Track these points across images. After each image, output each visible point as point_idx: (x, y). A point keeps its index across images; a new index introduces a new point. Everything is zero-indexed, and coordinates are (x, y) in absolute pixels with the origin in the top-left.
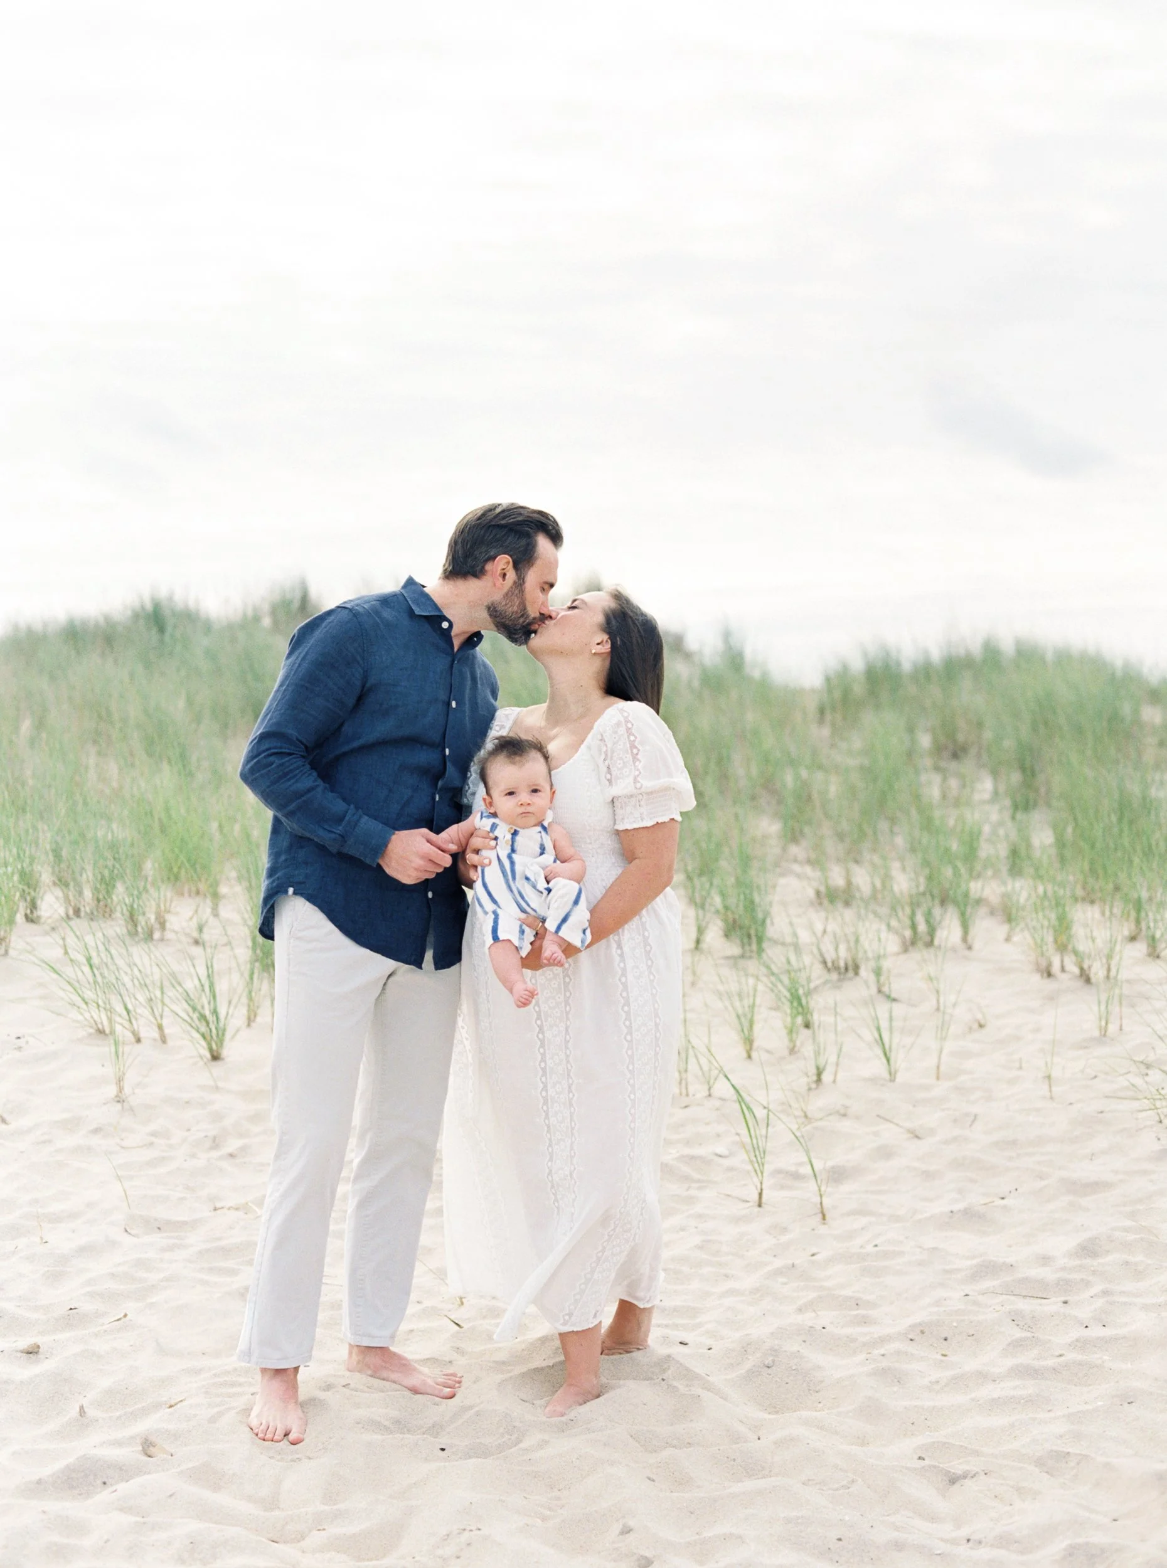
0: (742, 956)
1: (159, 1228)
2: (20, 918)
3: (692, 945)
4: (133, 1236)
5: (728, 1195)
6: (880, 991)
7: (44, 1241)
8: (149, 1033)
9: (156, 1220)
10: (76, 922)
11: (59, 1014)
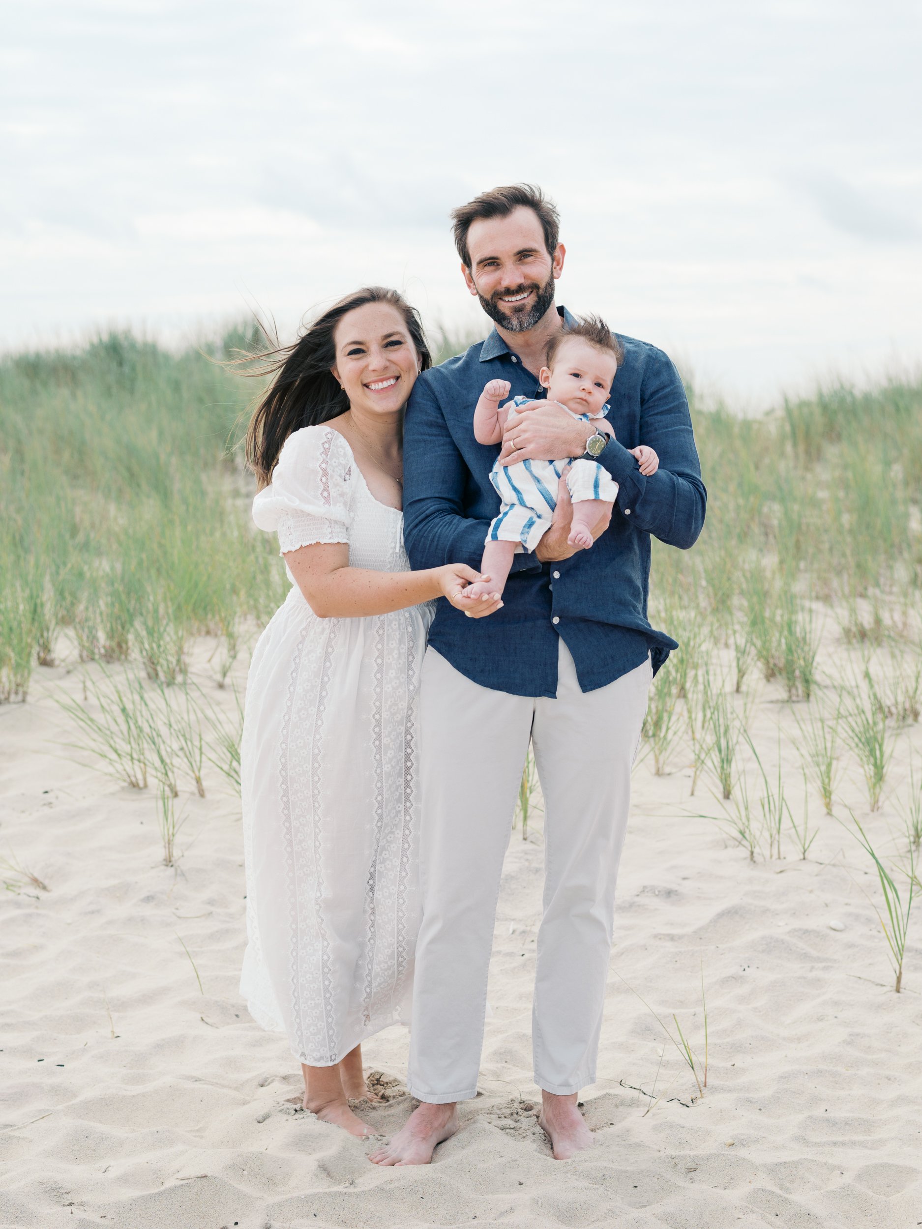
0: (789, 700)
1: (237, 1016)
2: (34, 662)
4: (211, 1026)
5: (859, 978)
7: (116, 1035)
8: (186, 785)
9: (233, 1006)
11: (84, 765)
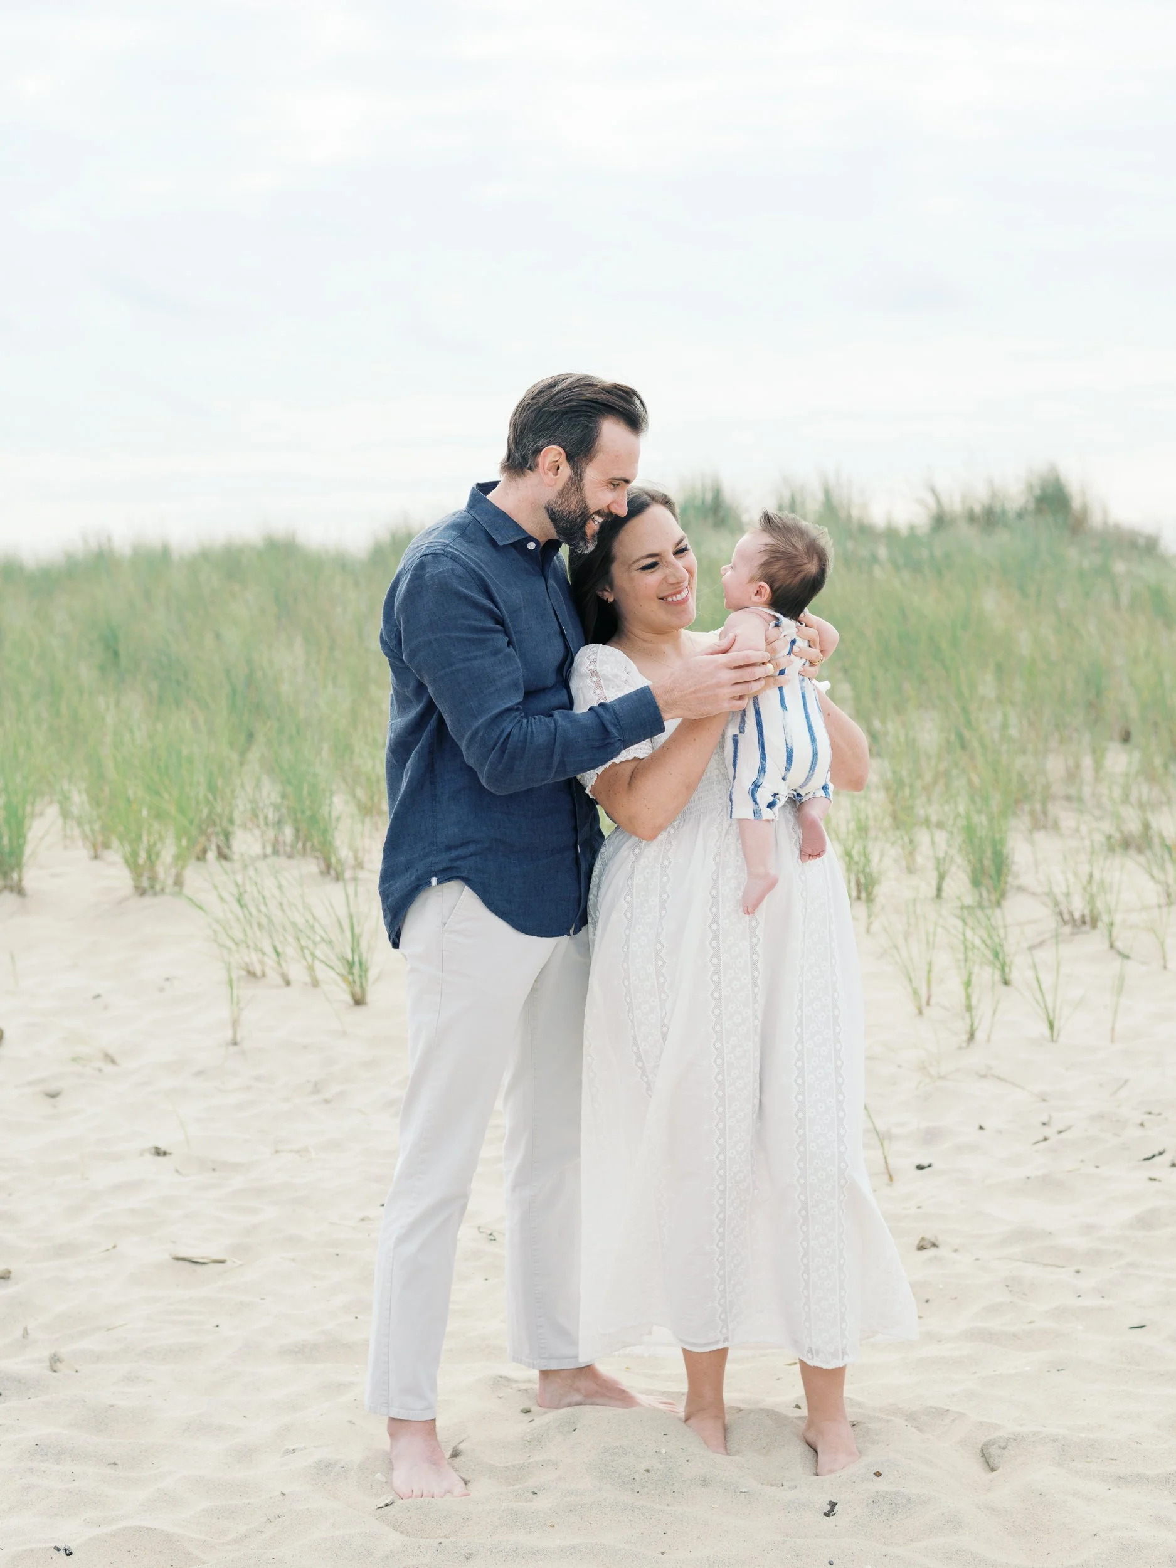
1: (213, 1169)
3: (934, 892)
4: (181, 1175)
6: (1112, 946)
7: (85, 1178)
9: (214, 1161)
10: (272, 860)
